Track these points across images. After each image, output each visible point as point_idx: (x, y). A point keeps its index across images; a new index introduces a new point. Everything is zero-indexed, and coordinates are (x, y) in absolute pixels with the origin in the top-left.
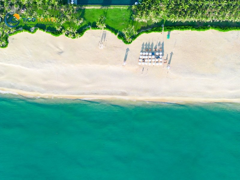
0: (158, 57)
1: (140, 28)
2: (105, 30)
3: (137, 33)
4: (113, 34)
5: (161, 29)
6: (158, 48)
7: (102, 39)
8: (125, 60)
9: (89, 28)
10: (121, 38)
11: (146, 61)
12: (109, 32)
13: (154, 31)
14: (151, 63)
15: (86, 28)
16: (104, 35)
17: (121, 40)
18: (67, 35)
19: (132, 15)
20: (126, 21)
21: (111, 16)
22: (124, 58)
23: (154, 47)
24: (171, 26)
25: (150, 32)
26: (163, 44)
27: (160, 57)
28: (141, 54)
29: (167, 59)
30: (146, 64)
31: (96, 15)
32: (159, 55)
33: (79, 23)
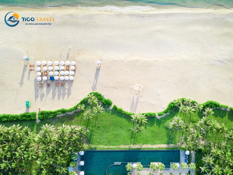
1: (76, 117)
2: (132, 113)
5: (40, 115)
9: (160, 115)
10: (106, 101)
15: (165, 114)
17: (106, 98)
20: (98, 127)
24: (24, 120)
25: (58, 111)
26: (37, 97)
27: (39, 74)
28: (72, 78)
32: (41, 76)
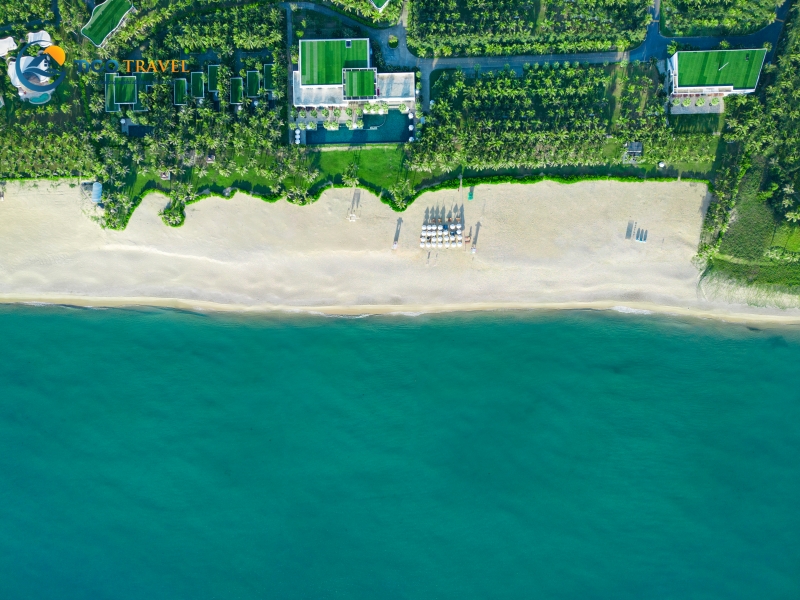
0: (454, 233)
1: (420, 182)
2: (359, 188)
3: (415, 192)
4: (373, 194)
5: (457, 183)
6: (454, 215)
7: (353, 203)
8: (396, 239)
9: (329, 186)
10: (387, 201)
11: (433, 240)
12: (365, 192)
13: (445, 186)
14: (443, 243)
15: (323, 186)
16: (357, 197)
17: (387, 205)
18: (291, 200)
19: (403, 161)
20: (395, 170)
21: (367, 163)
22: (394, 236)
23: (446, 214)
24: (474, 177)
25: (438, 189)
26: (462, 209)
27: (459, 232)
28: (424, 228)
29: (470, 235)
30: (434, 246)
31: (340, 162)
32: (456, 229)
33: (311, 178)
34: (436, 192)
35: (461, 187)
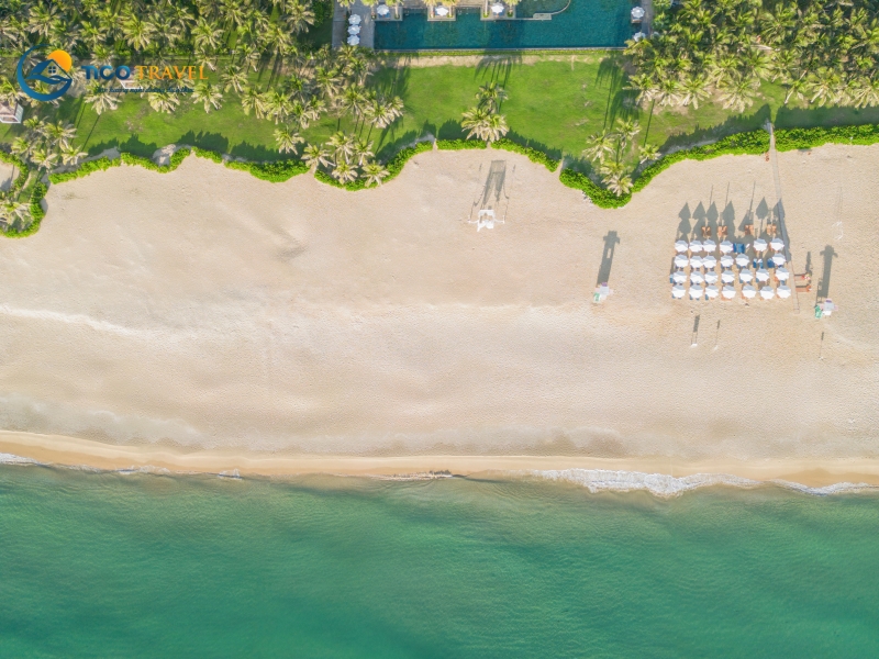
0: (765, 262)
1: (661, 139)
2: (502, 151)
3: (656, 157)
4: (541, 166)
5: (764, 140)
9: (427, 144)
10: (578, 179)
12: (518, 160)
13: (733, 147)
14: (735, 287)
15: (411, 145)
17: (579, 192)
21: (524, 94)
24: (808, 128)
25: (713, 153)
28: (681, 247)
29: (809, 271)
32: (771, 252)
34: (709, 162)
35: (772, 150)
